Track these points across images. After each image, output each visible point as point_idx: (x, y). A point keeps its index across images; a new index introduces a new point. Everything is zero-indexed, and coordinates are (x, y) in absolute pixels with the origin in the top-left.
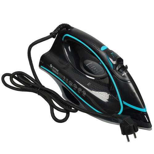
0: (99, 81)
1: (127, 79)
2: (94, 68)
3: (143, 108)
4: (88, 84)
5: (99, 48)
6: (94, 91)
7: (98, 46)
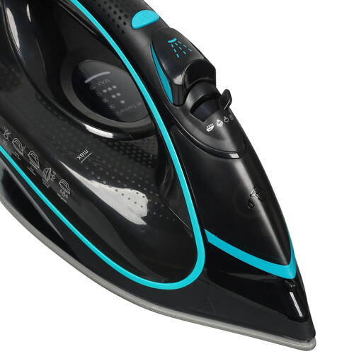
0: (132, 146)
1: (228, 144)
2: (114, 92)
3: (285, 262)
4: (82, 155)
5: (126, 16)
6: (100, 181)
7: (121, 11)
